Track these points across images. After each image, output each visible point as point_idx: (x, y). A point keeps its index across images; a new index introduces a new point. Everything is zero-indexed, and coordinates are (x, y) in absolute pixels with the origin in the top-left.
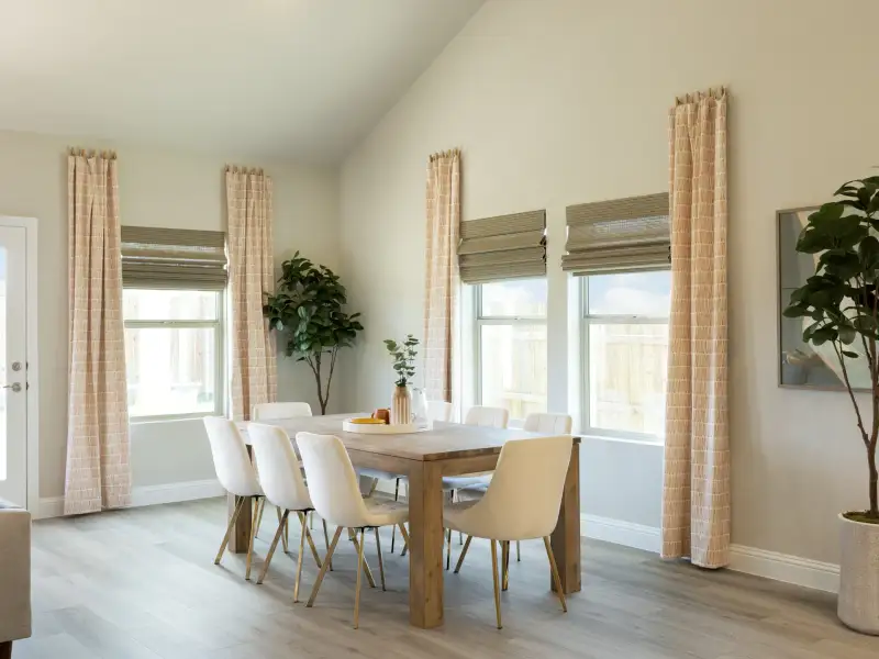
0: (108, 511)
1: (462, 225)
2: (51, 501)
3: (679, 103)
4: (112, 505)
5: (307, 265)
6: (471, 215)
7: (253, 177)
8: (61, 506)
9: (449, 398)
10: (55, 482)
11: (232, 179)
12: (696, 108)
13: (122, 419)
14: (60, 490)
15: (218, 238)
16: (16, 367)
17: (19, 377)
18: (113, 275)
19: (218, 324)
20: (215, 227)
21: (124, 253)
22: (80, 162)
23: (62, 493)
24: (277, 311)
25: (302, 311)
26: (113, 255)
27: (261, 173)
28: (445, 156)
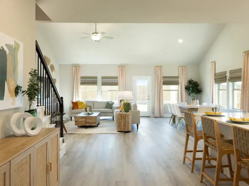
0: (161, 117)
1: (215, 74)
2: (153, 115)
3: (244, 52)
4: (161, 116)
5: (193, 81)
6: (216, 72)
7: (183, 67)
8: (154, 116)
9: (213, 103)
10: (153, 112)
11: (180, 68)
12: (246, 53)
13: (163, 104)
14: (154, 113)
15: (178, 77)
16: (149, 96)
17: (149, 98)
18: (161, 83)
19: (178, 90)
20: (177, 75)
21: (163, 80)
22: (157, 68)
23: (154, 114)
24: (187, 88)
25: (191, 88)
26: (162, 81)
27: (185, 67)
28: (213, 62)
